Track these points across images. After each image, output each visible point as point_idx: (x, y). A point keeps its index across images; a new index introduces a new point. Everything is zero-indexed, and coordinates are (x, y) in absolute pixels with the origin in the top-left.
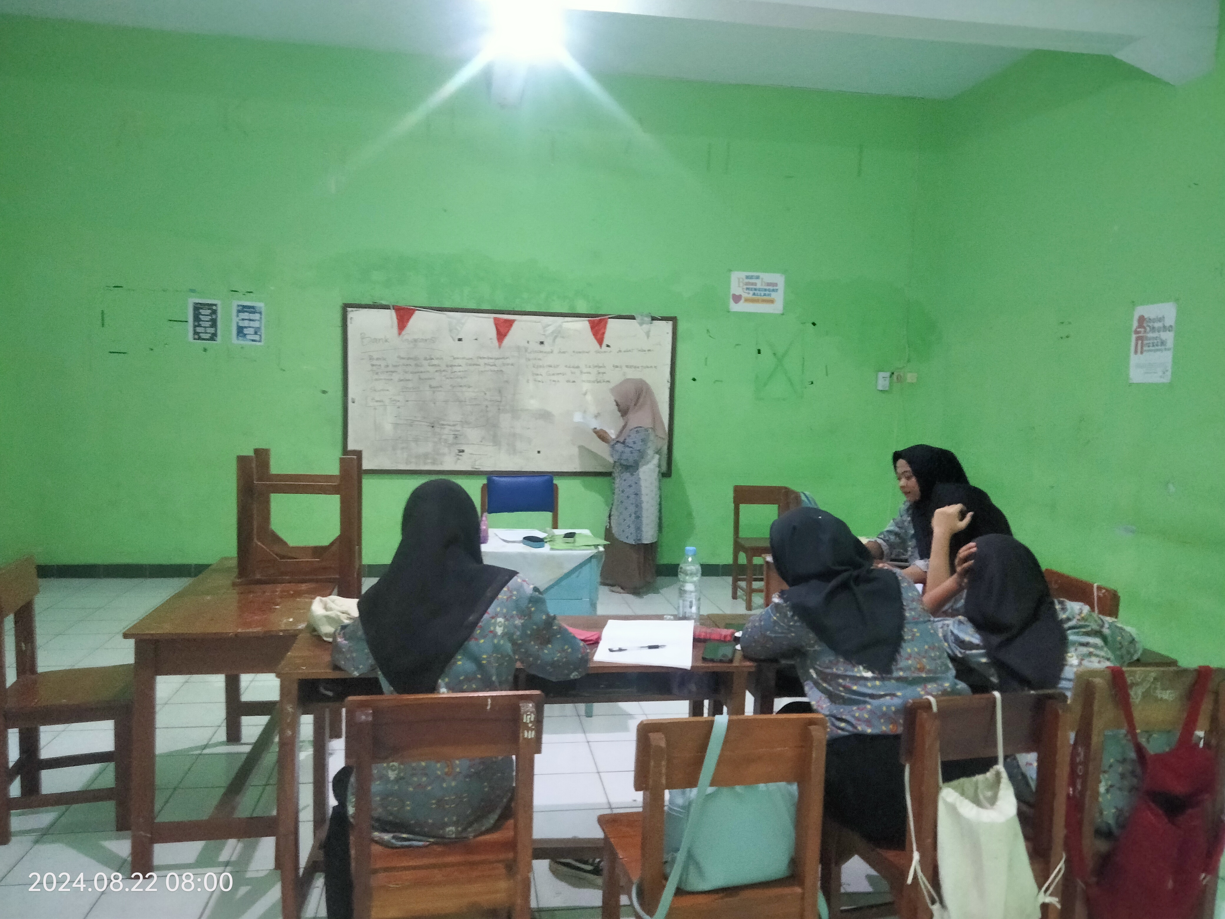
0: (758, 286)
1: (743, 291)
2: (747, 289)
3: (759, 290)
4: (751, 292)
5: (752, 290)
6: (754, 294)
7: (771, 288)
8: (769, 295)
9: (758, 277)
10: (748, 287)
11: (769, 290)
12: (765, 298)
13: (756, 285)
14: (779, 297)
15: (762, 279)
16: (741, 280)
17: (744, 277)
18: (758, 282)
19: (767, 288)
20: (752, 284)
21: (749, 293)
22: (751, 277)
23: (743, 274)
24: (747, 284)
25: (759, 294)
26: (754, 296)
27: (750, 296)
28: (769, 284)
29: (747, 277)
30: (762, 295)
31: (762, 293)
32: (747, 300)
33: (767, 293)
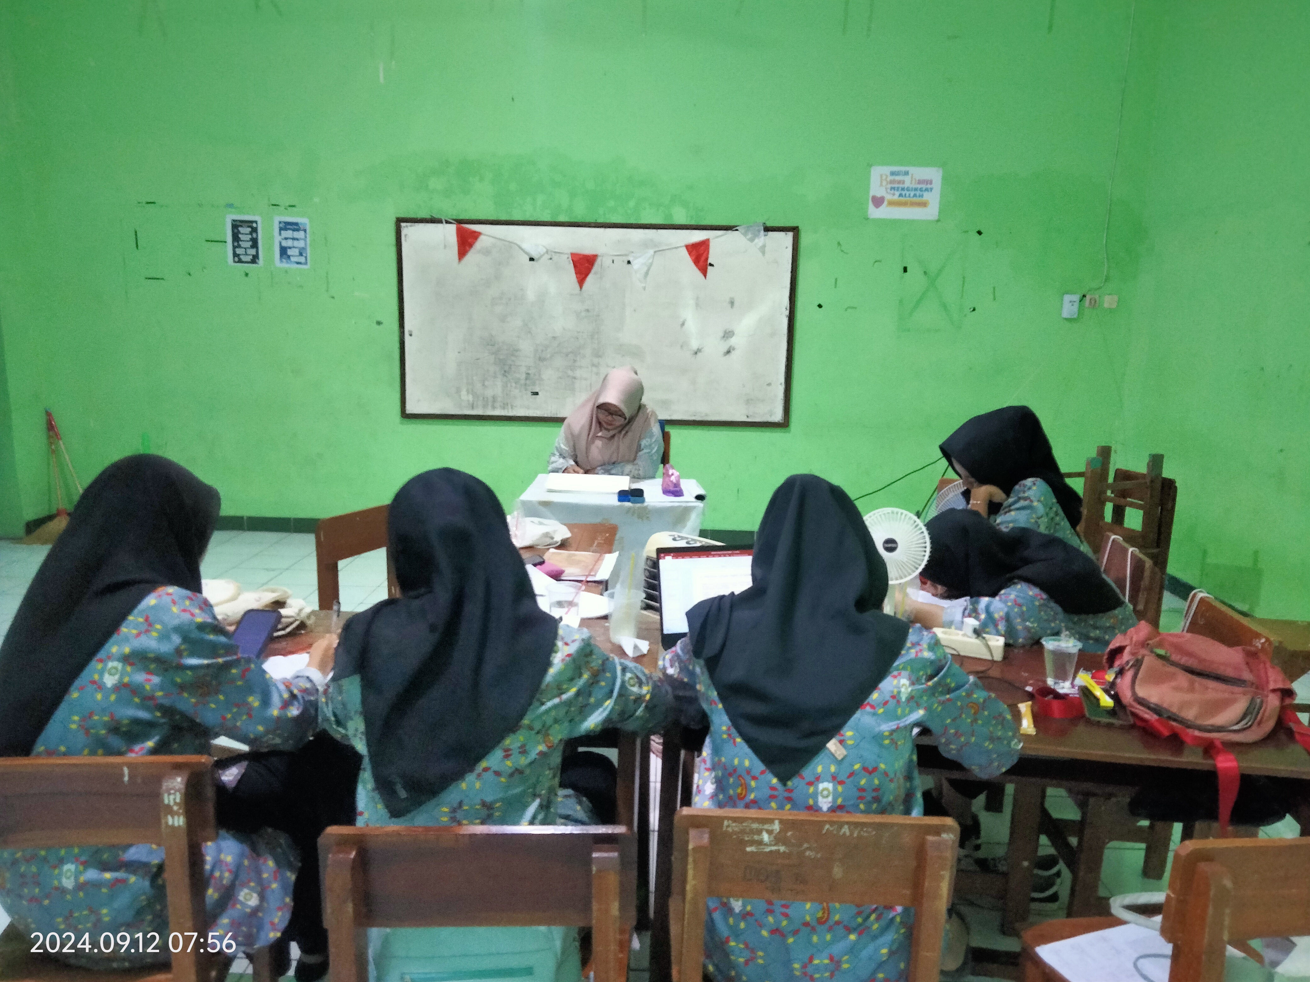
0: (907, 184)
1: (886, 191)
2: (892, 188)
4: (897, 193)
5: (898, 190)
6: (901, 195)
7: (924, 186)
8: (922, 196)
9: (906, 173)
10: (893, 186)
11: (921, 190)
12: (915, 199)
13: (904, 184)
14: (933, 199)
15: (912, 175)
16: (884, 177)
17: (888, 174)
18: (907, 179)
19: (919, 186)
20: (899, 182)
21: (894, 194)
22: (898, 173)
23: (886, 170)
24: (892, 182)
25: (907, 195)
26: (901, 198)
27: (896, 197)
28: (920, 182)
29: (893, 173)
30: (912, 195)
31: (912, 193)
32: (891, 203)
33: (918, 193)
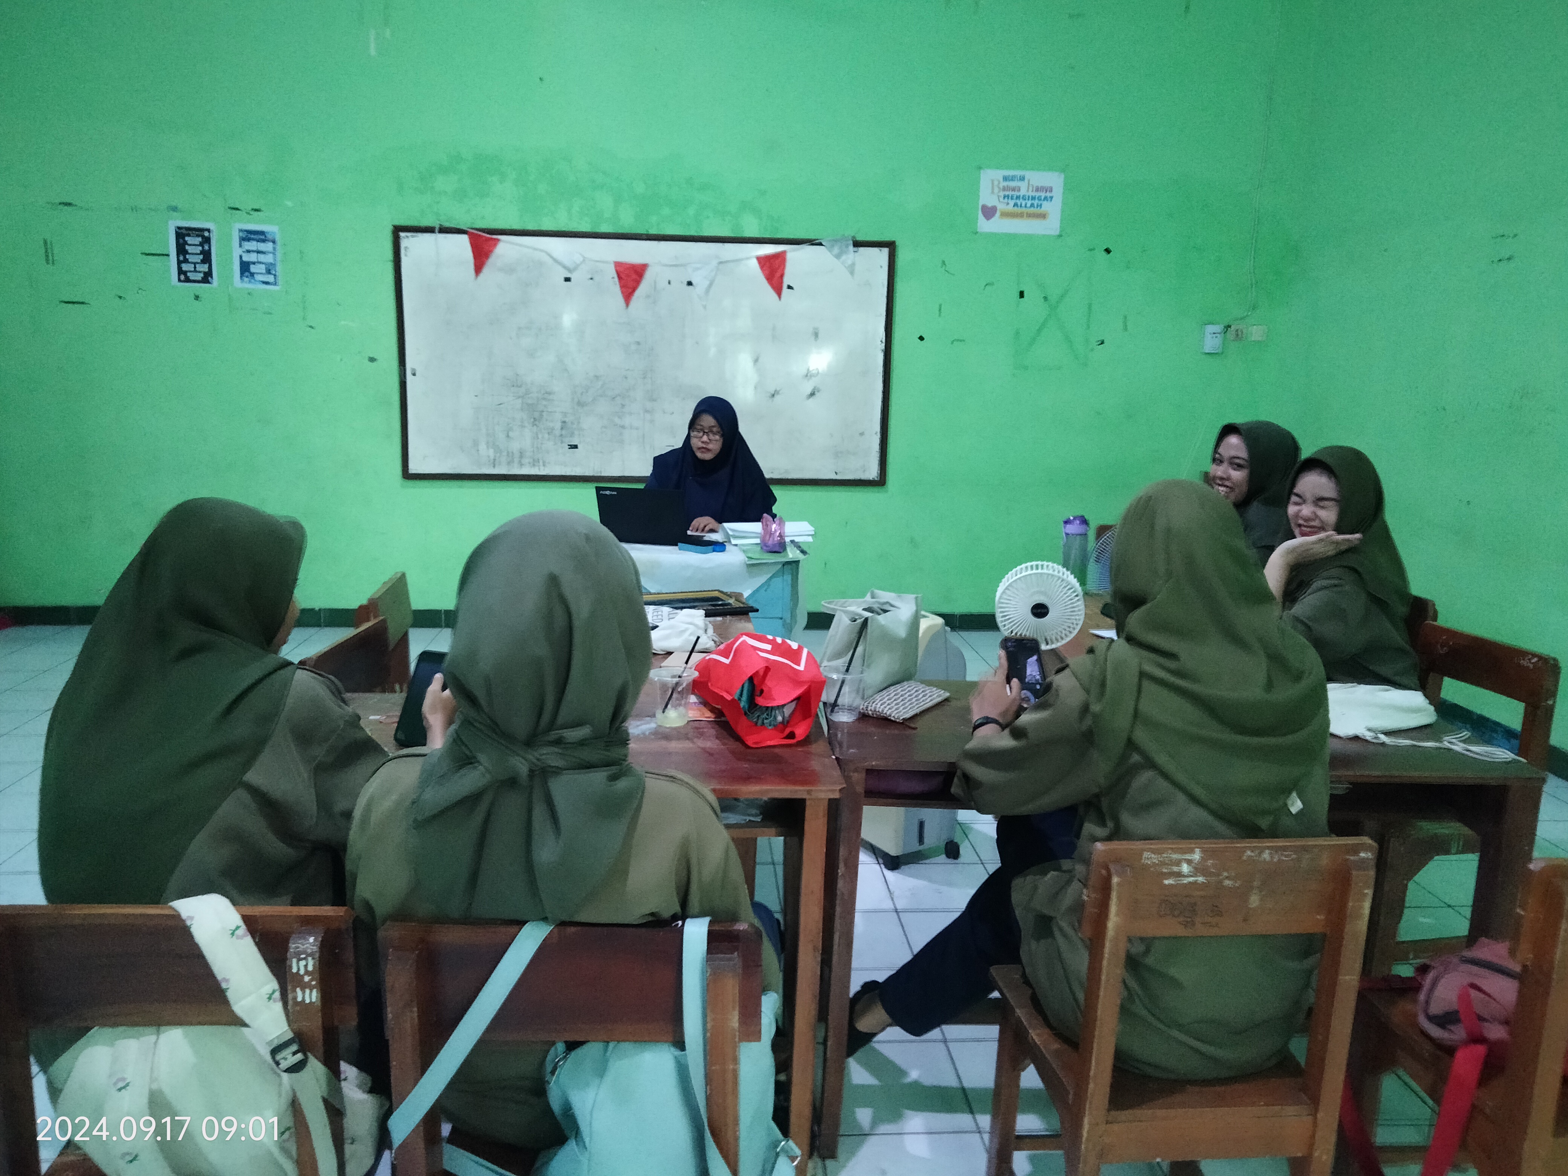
0: (1023, 192)
1: (999, 199)
2: (1005, 197)
3: (1024, 198)
4: (1012, 203)
5: (1012, 199)
6: (1015, 205)
7: (1043, 195)
8: (1041, 206)
9: (1022, 179)
10: (1007, 193)
11: (1039, 199)
12: (1032, 210)
13: (1019, 190)
14: (1053, 208)
15: (1029, 180)
16: (996, 183)
17: (1001, 180)
18: (1023, 185)
19: (1037, 194)
20: (1013, 190)
21: (1008, 204)
22: (1013, 178)
23: (999, 174)
24: (1004, 189)
25: (1023, 205)
26: (1016, 208)
27: (1010, 208)
28: (1037, 189)
29: (1006, 179)
30: (1029, 205)
31: (1029, 203)
32: (1005, 215)
33: (1036, 202)
